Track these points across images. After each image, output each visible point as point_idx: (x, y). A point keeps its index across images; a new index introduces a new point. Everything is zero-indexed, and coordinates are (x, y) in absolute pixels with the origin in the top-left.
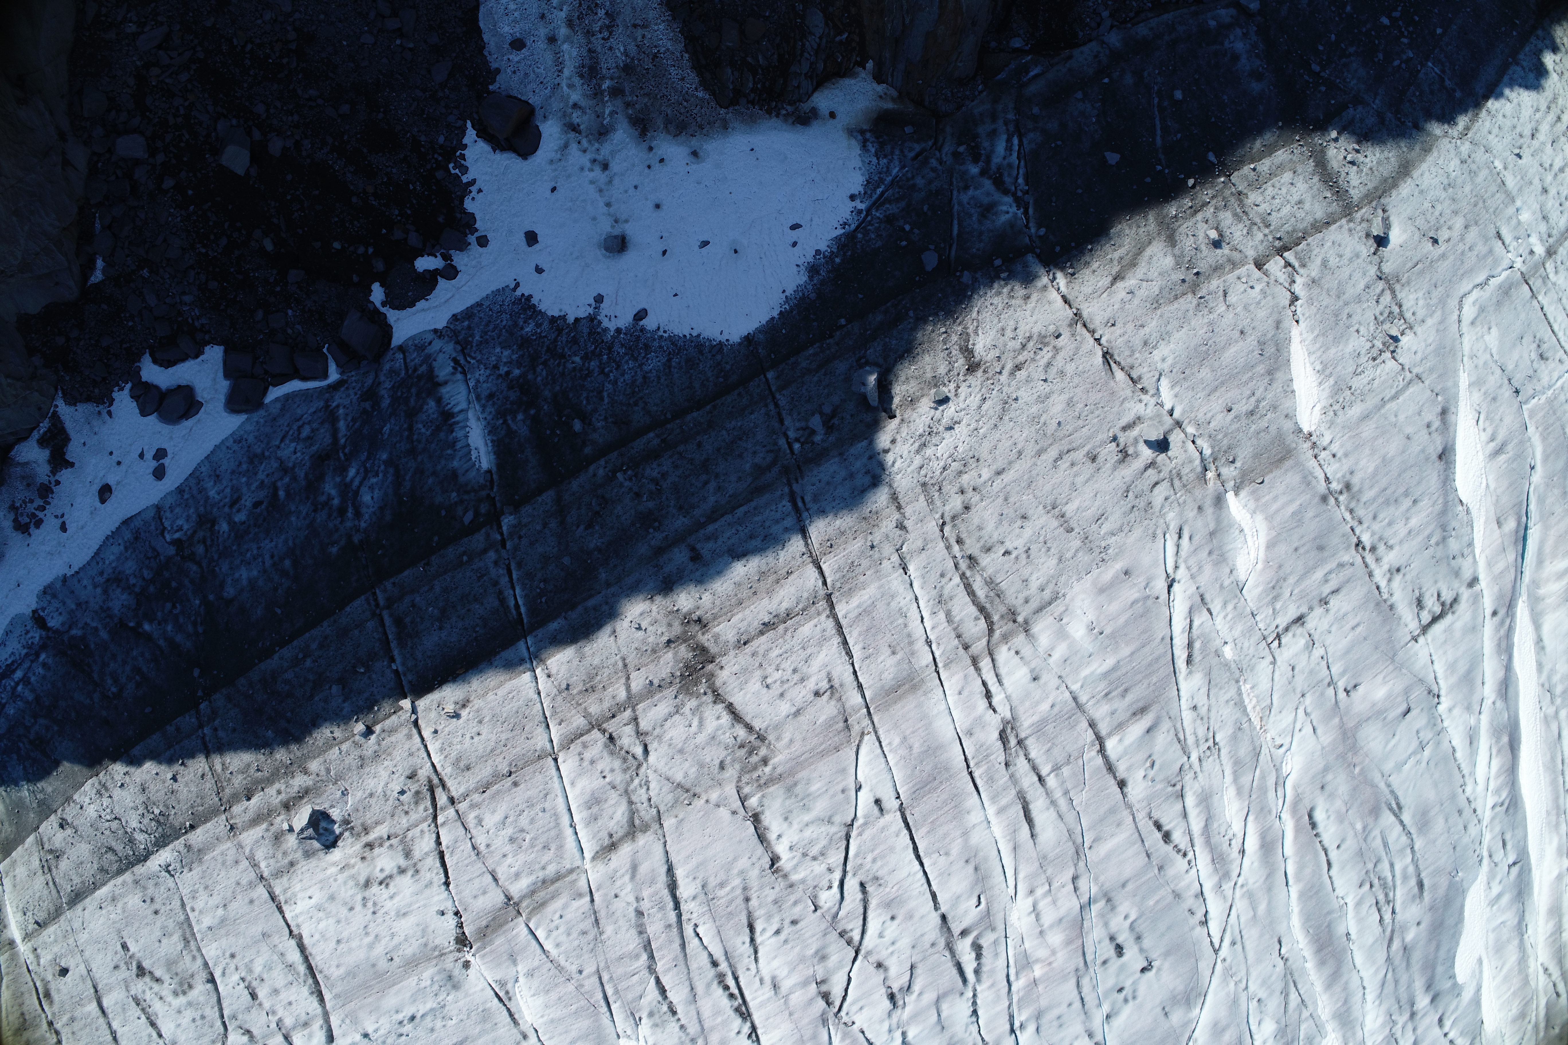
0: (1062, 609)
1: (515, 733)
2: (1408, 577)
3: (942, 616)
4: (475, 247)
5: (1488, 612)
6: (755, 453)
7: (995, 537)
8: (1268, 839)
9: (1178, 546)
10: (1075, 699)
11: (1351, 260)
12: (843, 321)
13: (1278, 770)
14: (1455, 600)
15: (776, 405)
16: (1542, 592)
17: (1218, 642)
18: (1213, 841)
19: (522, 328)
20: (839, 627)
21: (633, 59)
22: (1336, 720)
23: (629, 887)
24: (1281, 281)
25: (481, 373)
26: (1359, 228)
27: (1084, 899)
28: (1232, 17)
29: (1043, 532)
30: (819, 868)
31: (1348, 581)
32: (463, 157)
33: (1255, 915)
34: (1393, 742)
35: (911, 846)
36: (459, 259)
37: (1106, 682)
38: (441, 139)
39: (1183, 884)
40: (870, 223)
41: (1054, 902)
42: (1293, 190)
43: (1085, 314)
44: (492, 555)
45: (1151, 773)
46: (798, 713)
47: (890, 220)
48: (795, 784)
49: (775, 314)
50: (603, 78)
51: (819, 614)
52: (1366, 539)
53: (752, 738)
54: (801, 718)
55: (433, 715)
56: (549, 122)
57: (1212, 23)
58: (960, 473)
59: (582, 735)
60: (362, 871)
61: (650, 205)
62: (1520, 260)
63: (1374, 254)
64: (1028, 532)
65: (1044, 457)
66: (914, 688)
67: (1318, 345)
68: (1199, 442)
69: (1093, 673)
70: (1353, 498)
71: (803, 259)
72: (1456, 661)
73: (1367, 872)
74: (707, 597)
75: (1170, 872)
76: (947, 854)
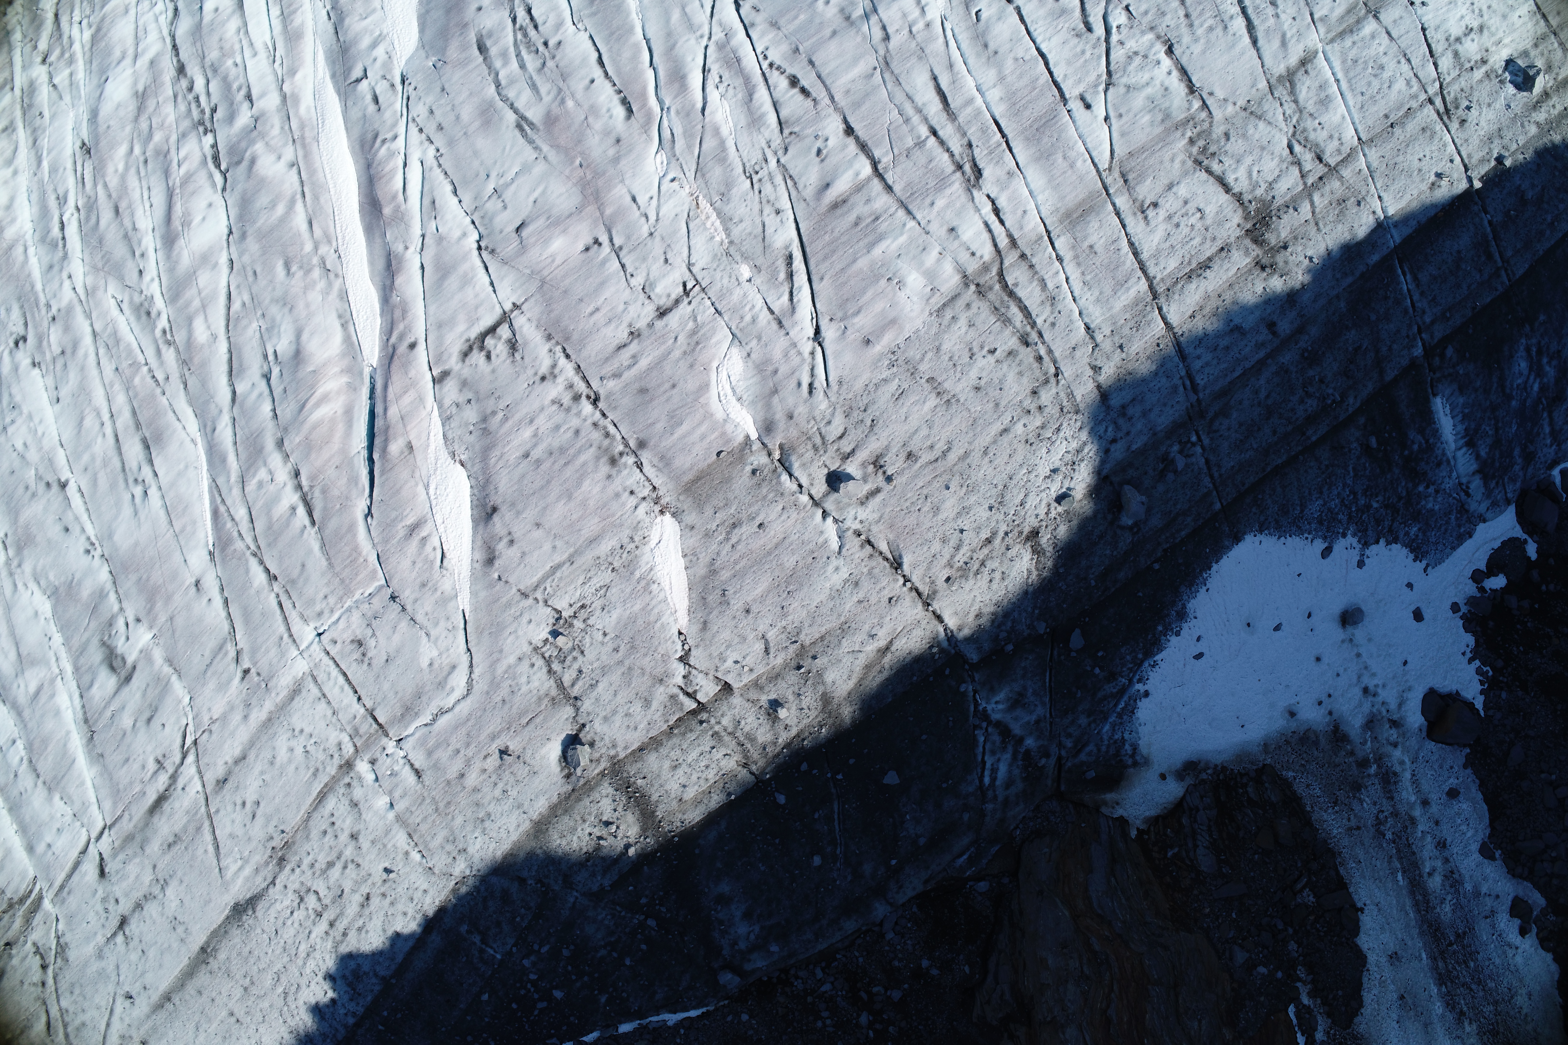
0: (933, 301)
1: (1393, 162)
2: (530, 372)
3: (1050, 285)
4: (1461, 601)
5: (421, 347)
6: (1229, 429)
7: (1005, 366)
8: (676, 85)
9: (812, 375)
10: (909, 212)
11: (614, 712)
12: (1157, 566)
13: (673, 156)
14: (465, 355)
15: (1212, 477)
16: (344, 379)
17: (758, 280)
18: (741, 80)
19: (1419, 529)
20: (1143, 269)
21: (1354, 797)
22: (608, 212)
23: (1286, 27)
24: (701, 676)
25: (1448, 485)
26: (603, 751)
27: (874, 19)
28: (749, 961)
29: (958, 375)
30: (1132, 45)
31: (607, 359)
32: (1482, 683)
33: (683, 9)
34: (536, 194)
35: (1051, 66)
36: (1471, 589)
37: (879, 231)
38: (1504, 695)
39: (771, 36)
40: (1131, 670)
41: (905, 15)
42: (683, 780)
43: (920, 605)
44: (1428, 320)
45: (819, 144)
46: (1170, 187)
47: (1112, 677)
48: (1163, 121)
49: (1215, 567)
50: (1376, 775)
51: (1162, 280)
52: (587, 407)
53: (1206, 162)
54: (1166, 182)
55: (1455, 176)
56: (1417, 725)
57: (774, 948)
58: (1043, 427)
59: (1342, 161)
60: (1486, 40)
61: (1325, 660)
62: (389, 751)
63: (584, 725)
64: (974, 374)
65: (962, 451)
66: (1068, 215)
67: (656, 611)
68: (795, 487)
69: (895, 239)
70: (606, 450)
71: (1191, 624)
72: (462, 287)
73: (554, 57)
74: (1259, 289)
75: (785, 47)
76: (1016, 59)
